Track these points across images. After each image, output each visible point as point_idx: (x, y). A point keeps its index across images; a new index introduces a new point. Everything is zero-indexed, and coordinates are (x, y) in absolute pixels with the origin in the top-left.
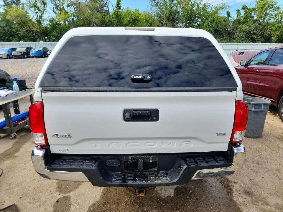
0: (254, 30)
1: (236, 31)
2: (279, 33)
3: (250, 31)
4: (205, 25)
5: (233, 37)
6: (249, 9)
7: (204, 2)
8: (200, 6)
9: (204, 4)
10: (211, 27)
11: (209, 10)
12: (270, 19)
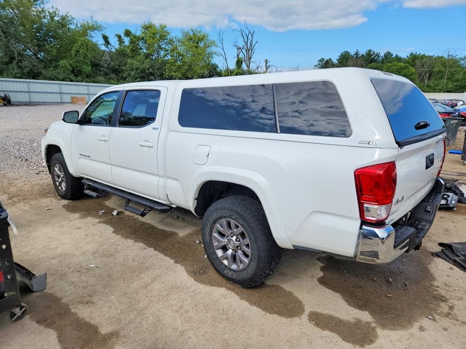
0: (149, 69)
1: (124, 68)
2: (180, 75)
3: (144, 70)
4: (73, 52)
5: (122, 77)
6: (135, 37)
7: (62, 13)
8: (56, 18)
9: (63, 16)
10: (84, 56)
11: (72, 27)
12: (165, 56)
